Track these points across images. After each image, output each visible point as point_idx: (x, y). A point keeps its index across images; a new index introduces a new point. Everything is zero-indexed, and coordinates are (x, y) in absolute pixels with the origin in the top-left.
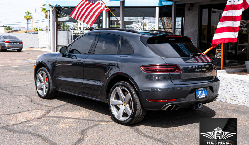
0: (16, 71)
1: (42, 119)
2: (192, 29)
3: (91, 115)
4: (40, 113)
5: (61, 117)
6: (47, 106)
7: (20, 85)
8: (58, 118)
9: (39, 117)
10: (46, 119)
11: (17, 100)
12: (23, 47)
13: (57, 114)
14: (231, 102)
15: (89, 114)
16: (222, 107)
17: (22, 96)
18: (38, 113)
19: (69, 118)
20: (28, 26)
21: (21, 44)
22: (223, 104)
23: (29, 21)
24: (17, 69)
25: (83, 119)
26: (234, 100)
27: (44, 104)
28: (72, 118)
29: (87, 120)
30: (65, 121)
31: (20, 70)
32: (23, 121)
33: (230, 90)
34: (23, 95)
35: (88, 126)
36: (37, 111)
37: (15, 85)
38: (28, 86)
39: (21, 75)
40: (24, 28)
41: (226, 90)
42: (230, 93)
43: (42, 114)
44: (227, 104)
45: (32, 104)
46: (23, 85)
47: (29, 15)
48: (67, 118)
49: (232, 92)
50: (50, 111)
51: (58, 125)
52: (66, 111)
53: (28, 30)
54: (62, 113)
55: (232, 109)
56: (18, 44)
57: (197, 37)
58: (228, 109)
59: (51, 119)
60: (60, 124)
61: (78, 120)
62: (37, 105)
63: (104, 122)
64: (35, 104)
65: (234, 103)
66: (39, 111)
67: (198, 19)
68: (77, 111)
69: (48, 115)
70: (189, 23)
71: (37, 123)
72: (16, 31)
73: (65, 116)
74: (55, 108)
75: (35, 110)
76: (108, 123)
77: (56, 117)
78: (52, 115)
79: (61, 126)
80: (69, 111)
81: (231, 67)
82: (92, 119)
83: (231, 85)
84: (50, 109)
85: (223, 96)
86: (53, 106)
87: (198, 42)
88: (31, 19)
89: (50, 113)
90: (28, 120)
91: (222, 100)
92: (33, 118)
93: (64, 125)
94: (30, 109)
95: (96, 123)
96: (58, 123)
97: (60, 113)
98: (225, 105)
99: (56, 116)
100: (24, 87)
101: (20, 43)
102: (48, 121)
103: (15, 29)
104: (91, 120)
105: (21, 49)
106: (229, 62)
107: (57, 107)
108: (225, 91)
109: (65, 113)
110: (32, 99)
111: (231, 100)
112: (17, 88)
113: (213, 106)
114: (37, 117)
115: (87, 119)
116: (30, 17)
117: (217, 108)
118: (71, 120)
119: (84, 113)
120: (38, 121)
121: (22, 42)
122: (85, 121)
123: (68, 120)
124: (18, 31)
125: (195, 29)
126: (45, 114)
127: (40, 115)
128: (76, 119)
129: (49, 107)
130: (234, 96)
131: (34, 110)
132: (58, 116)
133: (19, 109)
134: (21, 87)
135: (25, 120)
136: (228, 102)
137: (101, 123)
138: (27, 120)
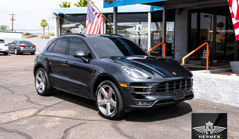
0: (24, 72)
1: (32, 118)
2: (182, 32)
3: (79, 114)
4: (32, 112)
5: (51, 116)
6: (41, 105)
7: (23, 85)
8: (47, 117)
9: (31, 115)
10: (36, 117)
11: (16, 99)
12: (35, 50)
13: (48, 113)
14: (215, 101)
15: (77, 113)
16: (206, 106)
17: (21, 96)
18: (31, 111)
19: (57, 117)
20: (44, 32)
21: (35, 48)
22: (207, 103)
23: (45, 27)
24: (25, 70)
25: (70, 118)
26: (218, 100)
27: (39, 103)
28: (60, 117)
29: (74, 119)
30: (53, 119)
31: (28, 71)
32: (14, 119)
33: (214, 89)
34: (22, 94)
35: (73, 125)
36: (31, 109)
37: (19, 85)
38: (30, 86)
39: (27, 76)
40: (40, 34)
41: (210, 89)
42: (214, 92)
43: (34, 113)
44: (211, 103)
45: (28, 103)
46: (26, 85)
47: (45, 22)
48: (56, 117)
49: (216, 92)
50: (42, 109)
51: (45, 124)
52: (56, 110)
53: (44, 36)
54: (52, 112)
55: (215, 108)
56: (32, 48)
57: (187, 39)
58: (211, 108)
59: (41, 118)
60: (48, 123)
61: (65, 119)
62: (32, 104)
63: (89, 120)
64: (30, 103)
65: (218, 102)
66: (32, 109)
67: (187, 23)
68: (67, 110)
69: (39, 114)
70: (179, 26)
71: (27, 121)
72: (34, 36)
73: (54, 115)
74: (47, 107)
75: (29, 109)
76: (93, 122)
77: (46, 116)
78: (43, 114)
79: (48, 125)
80: (60, 110)
81: (218, 67)
82: (79, 118)
83: (215, 85)
84: (42, 108)
85: (208, 95)
86: (46, 105)
87: (187, 43)
88: (46, 26)
89: (41, 112)
90: (20, 119)
91: (206, 99)
92: (24, 116)
93: (50, 124)
94: (25, 108)
95: (82, 122)
96: (45, 122)
97: (51, 112)
98: (209, 104)
99: (46, 114)
100: (26, 86)
101: (33, 47)
102: (37, 120)
103: (33, 35)
104: (77, 119)
105: (34, 52)
106: (217, 62)
107: (49, 106)
108: (209, 91)
109: (55, 112)
110: (29, 98)
111: (215, 99)
112: (19, 87)
113: (198, 104)
114: (28, 116)
115: (74, 117)
116: (46, 25)
117: (201, 107)
118: (58, 119)
119: (72, 112)
120: (28, 120)
121: (35, 47)
122: (71, 120)
123: (56, 118)
124: (35, 36)
125: (184, 32)
126: (37, 113)
127: (32, 113)
128: (63, 117)
129: (42, 105)
130: (218, 95)
131: (27, 109)
132: (48, 114)
133: (14, 108)
134: (24, 87)
135: (17, 119)
136: (212, 101)
137: (86, 122)
138: (18, 119)
